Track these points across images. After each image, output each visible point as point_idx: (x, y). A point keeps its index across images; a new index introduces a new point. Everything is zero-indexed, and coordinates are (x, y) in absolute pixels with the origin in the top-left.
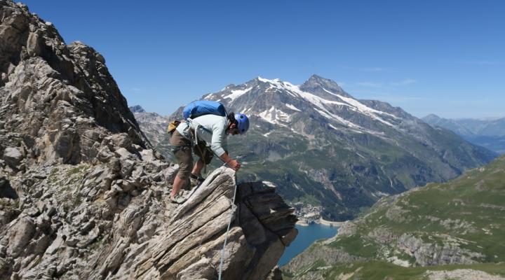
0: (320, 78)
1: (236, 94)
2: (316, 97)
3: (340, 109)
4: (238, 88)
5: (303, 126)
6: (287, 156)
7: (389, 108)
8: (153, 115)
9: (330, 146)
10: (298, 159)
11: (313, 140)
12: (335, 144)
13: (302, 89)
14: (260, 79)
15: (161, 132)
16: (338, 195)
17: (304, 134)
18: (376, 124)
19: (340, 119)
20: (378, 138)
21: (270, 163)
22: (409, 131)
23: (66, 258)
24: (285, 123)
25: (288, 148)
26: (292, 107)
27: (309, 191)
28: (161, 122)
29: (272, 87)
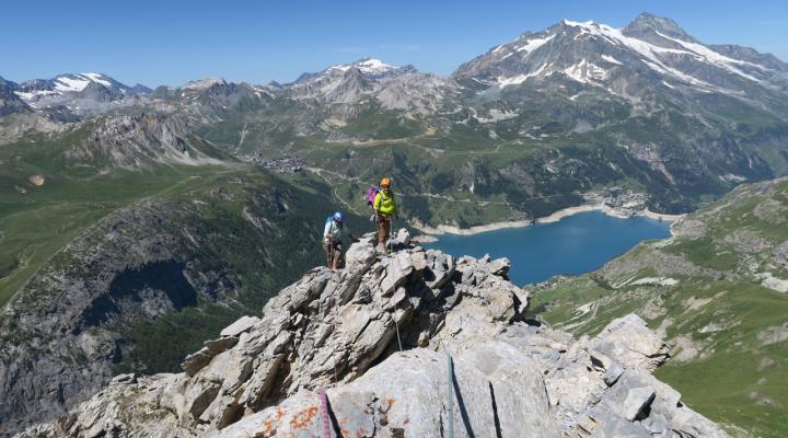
0: (653, 17)
1: (534, 44)
2: (645, 44)
3: (678, 60)
4: (537, 36)
5: (625, 85)
6: (601, 126)
7: (759, 58)
8: (428, 76)
9: (663, 111)
10: (615, 129)
11: (638, 104)
12: (671, 109)
13: (626, 34)
14: (567, 22)
15: (439, 97)
16: (670, 178)
17: (625, 96)
18: (733, 80)
19: (678, 74)
20: (732, 99)
21: (579, 136)
22: (784, 89)
24: (600, 81)
25: (603, 114)
26: (611, 59)
27: (629, 172)
28: (437, 84)
29: (584, 32)
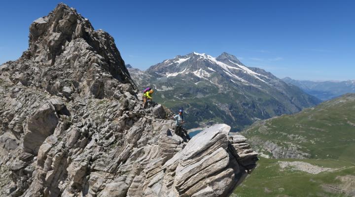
0: (228, 54)
1: (181, 60)
2: (224, 64)
3: (237, 72)
4: (183, 57)
5: (217, 80)
6: (207, 96)
7: (264, 72)
8: (137, 70)
9: (231, 91)
10: (212, 97)
11: (221, 88)
12: (234, 91)
13: (218, 60)
14: (195, 53)
15: (140, 79)
16: (233, 118)
17: (217, 84)
18: (256, 81)
19: (237, 77)
20: (257, 88)
21: (198, 99)
22: (274, 86)
23: (97, 152)
24: (207, 78)
25: (208, 91)
26: (211, 69)
27: (218, 115)
28: (140, 73)
29: (201, 57)
